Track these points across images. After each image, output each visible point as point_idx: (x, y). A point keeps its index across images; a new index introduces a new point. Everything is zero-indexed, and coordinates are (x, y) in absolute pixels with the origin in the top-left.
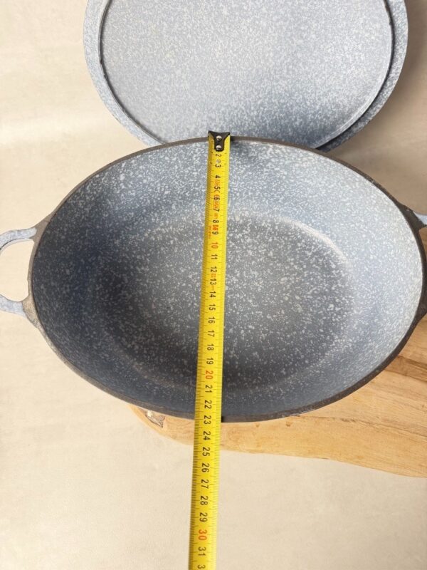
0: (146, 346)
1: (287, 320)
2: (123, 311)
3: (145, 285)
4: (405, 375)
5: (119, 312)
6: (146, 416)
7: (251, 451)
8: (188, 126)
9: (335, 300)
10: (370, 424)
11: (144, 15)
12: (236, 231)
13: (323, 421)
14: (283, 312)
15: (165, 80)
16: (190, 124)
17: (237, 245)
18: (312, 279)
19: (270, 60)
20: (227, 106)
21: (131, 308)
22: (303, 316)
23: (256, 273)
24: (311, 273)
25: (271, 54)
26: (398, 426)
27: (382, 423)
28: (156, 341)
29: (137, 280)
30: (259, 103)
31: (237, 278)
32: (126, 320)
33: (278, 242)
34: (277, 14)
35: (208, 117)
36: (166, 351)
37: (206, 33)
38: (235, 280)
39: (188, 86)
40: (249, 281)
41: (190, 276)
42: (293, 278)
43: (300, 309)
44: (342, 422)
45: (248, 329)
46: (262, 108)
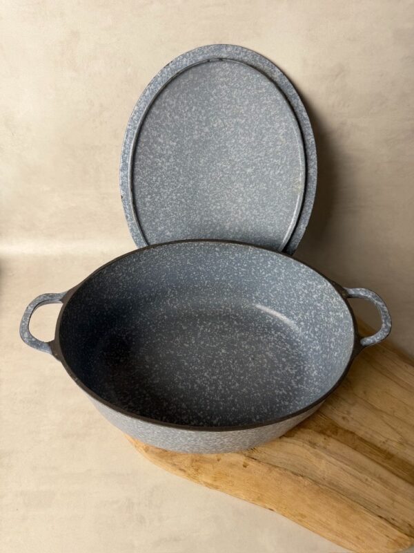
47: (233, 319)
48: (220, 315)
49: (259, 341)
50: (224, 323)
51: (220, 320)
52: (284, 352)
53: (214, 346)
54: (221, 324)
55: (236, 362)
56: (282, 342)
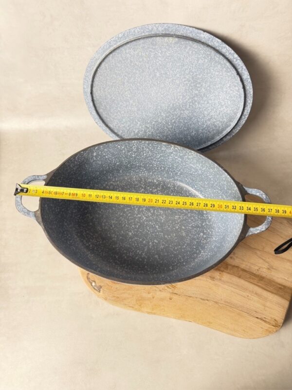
0: (96, 245)
1: (176, 239)
2: (86, 225)
3: (100, 212)
4: (240, 277)
5: (84, 226)
6: (92, 285)
7: (149, 313)
8: (134, 130)
9: (204, 231)
10: (216, 303)
11: (116, 73)
12: (154, 187)
13: (191, 298)
14: (174, 235)
15: (124, 105)
16: (136, 129)
18: (192, 218)
19: (180, 100)
20: (155, 122)
21: (91, 224)
22: (185, 238)
23: (162, 212)
24: (192, 215)
25: (181, 97)
26: (232, 306)
27: (224, 303)
28: (102, 244)
30: (173, 121)
31: (151, 213)
32: (87, 230)
34: (185, 78)
35: (145, 126)
36: (107, 250)
37: (147, 83)
38: (150, 214)
39: (136, 109)
40: (157, 215)
42: (182, 217)
43: (184, 234)
44: (201, 300)
45: (154, 242)
46: (174, 124)
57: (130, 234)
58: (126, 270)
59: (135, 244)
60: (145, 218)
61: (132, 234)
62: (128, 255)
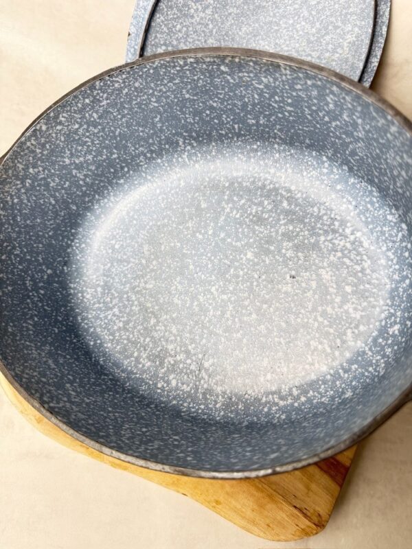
0: (334, 231)
1: (162, 238)
2: (362, 287)
3: (320, 319)
5: (367, 286)
9: (112, 253)
12: (181, 366)
14: (163, 247)
17: (186, 345)
18: (124, 280)
21: (348, 289)
22: (145, 240)
23: (176, 301)
24: (122, 287)
28: (319, 235)
29: (332, 331)
31: (198, 300)
32: (357, 272)
33: (141, 334)
36: (307, 220)
38: (201, 298)
40: (186, 293)
41: (254, 316)
42: (141, 285)
43: (146, 247)
45: (203, 235)
47: (282, 196)
48: (264, 186)
49: (315, 246)
50: (266, 202)
51: (261, 196)
52: (355, 274)
53: (238, 244)
54: (261, 204)
55: (264, 277)
56: (359, 254)
57: (250, 255)
58: (267, 175)
59: (243, 233)
60: (213, 289)
61: (246, 255)
62: (260, 209)
